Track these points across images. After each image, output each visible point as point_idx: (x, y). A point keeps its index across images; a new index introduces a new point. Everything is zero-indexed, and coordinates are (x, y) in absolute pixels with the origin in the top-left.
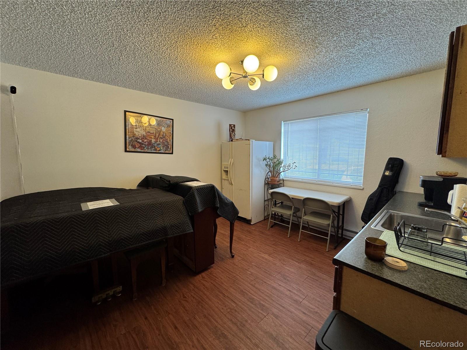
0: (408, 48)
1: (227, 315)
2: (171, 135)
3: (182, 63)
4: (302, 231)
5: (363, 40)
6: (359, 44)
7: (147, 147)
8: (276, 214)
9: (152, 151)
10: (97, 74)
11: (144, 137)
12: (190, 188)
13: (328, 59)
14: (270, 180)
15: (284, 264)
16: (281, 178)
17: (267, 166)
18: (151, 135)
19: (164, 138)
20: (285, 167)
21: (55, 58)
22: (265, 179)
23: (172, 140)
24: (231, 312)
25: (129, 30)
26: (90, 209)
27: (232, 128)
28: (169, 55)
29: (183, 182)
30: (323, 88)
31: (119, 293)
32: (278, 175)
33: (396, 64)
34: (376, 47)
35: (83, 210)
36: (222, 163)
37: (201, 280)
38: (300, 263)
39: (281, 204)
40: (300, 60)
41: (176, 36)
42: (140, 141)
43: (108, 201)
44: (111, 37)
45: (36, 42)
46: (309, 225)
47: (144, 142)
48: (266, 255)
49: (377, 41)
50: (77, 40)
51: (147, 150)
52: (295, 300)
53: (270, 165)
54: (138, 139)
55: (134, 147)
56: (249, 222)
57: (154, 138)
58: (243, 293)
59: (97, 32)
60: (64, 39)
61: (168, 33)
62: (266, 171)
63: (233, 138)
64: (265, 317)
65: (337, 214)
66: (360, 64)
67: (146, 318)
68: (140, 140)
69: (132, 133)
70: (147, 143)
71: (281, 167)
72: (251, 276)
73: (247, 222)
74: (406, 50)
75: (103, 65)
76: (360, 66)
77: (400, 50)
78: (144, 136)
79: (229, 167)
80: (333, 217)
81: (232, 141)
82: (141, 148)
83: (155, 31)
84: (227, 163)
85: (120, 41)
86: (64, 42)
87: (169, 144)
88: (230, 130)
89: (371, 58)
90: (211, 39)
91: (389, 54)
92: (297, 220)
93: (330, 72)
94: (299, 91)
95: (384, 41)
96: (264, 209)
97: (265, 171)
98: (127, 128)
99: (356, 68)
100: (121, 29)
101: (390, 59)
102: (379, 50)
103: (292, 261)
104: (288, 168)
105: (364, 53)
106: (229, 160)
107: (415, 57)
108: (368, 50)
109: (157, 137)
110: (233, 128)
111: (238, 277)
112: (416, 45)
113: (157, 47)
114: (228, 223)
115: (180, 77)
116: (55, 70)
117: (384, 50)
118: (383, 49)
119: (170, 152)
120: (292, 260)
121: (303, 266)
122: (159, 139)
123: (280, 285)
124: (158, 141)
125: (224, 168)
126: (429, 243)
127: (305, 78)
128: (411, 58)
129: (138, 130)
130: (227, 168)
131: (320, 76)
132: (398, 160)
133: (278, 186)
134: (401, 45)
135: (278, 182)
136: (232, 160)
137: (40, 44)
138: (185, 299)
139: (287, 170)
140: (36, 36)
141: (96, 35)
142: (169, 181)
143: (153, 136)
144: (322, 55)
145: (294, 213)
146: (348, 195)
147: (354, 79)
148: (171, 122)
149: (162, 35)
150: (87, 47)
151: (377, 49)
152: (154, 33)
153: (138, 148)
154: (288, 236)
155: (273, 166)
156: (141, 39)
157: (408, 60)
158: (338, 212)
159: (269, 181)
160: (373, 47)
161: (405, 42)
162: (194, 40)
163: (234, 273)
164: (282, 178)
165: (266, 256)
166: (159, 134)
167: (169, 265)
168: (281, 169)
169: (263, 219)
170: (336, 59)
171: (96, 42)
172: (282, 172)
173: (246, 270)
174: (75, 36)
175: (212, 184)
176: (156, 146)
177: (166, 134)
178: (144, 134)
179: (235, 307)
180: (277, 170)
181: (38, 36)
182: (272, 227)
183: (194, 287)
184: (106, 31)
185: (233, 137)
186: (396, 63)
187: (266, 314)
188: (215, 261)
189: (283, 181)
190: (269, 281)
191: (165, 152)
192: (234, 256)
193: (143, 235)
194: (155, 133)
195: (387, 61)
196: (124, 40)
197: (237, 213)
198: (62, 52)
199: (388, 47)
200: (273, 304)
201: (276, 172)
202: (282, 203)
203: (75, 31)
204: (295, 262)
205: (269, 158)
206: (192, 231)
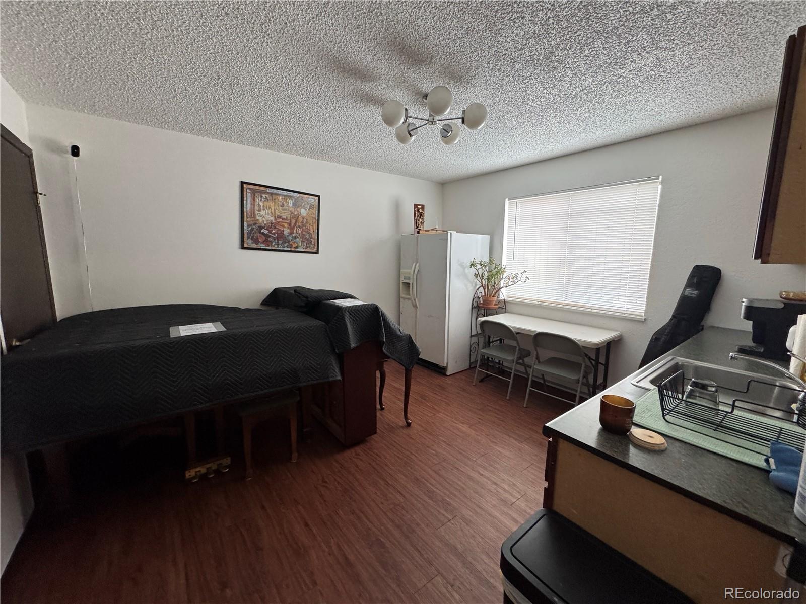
0: (729, 64)
1: (389, 514)
2: (315, 222)
3: (328, 102)
4: (531, 390)
5: (640, 54)
6: (632, 60)
7: (276, 241)
8: (490, 359)
9: (285, 249)
10: (198, 123)
11: (271, 226)
12: (339, 309)
13: (579, 88)
14: (481, 302)
15: (493, 442)
16: (500, 298)
17: (477, 277)
18: (284, 222)
19: (304, 228)
20: (509, 279)
21: (134, 99)
22: (473, 299)
23: (317, 230)
24: (395, 509)
25: (240, 51)
26: (182, 335)
27: (418, 211)
28: (307, 90)
29: (328, 300)
30: (578, 139)
31: (226, 467)
32: (495, 293)
33: (711, 93)
34: (667, 64)
35: (171, 337)
36: (401, 270)
37: (354, 457)
38: (522, 443)
39: (498, 342)
40: (528, 92)
41: (314, 59)
42: (266, 232)
43: (210, 324)
44: (213, 64)
45: (104, 77)
46: (544, 380)
47: (271, 233)
48: (465, 426)
49: (667, 53)
50: (163, 71)
51: (276, 246)
52: (502, 500)
53: (482, 275)
54: (263, 227)
55: (257, 242)
56: (443, 371)
57: (289, 228)
58: (417, 481)
59: (193, 58)
60: (144, 69)
61: (301, 54)
62: (476, 285)
63: (421, 229)
64: (450, 521)
65: (594, 362)
66: (640, 95)
67: (263, 507)
68: (265, 229)
69: (252, 219)
70: (276, 235)
71: (501, 279)
72: (435, 457)
73: (440, 370)
74: (725, 67)
75: (205, 109)
76: (640, 98)
77: (713, 67)
78: (272, 224)
79: (411, 277)
80: (586, 367)
81: (418, 232)
82: (268, 243)
83: (281, 51)
84: (409, 271)
85: (228, 70)
86: (145, 74)
87: (312, 238)
88: (415, 214)
89: (659, 85)
90: (372, 62)
91: (694, 77)
92: (524, 371)
93: (587, 110)
94: (534, 145)
95: (680, 53)
96: (471, 350)
97: (474, 285)
98: (245, 210)
99: (633, 103)
100: (228, 52)
101: (697, 85)
102: (673, 70)
103: (507, 438)
104: (514, 281)
105: (645, 76)
106: (412, 265)
107: (745, 79)
108: (652, 70)
109: (292, 225)
110: (420, 211)
111: (413, 457)
112: (744, 58)
113: (286, 78)
114: (402, 369)
115: (328, 125)
116: (136, 118)
117: (683, 69)
118: (680, 67)
119: (313, 251)
120: (509, 435)
121: (526, 447)
122: (295, 229)
123: (482, 475)
124: (295, 231)
125: (404, 279)
126: (720, 412)
127: (542, 122)
128: (738, 81)
129: (263, 213)
130: (409, 279)
131: (569, 118)
132: (711, 269)
133: (496, 312)
134: (713, 59)
135: (495, 304)
136: (418, 264)
137: (111, 79)
138: (324, 484)
139: (512, 285)
140: (104, 67)
141: (191, 62)
142: (307, 298)
143: (287, 224)
144: (567, 82)
145: (519, 358)
146: (616, 331)
147: (634, 122)
148: (315, 201)
149: (293, 59)
150: (180, 81)
151: (668, 68)
152: (280, 56)
153: (263, 243)
154: (506, 396)
155: (487, 276)
156: (259, 66)
157: (732, 85)
158: (596, 359)
159: (480, 304)
160: (660, 65)
161: (722, 54)
162: (343, 64)
163: (408, 451)
164: (503, 297)
165: (465, 428)
166: (296, 221)
167: (305, 430)
168: (502, 283)
169: (468, 368)
170: (594, 88)
171: (192, 72)
172: (503, 287)
173: (428, 447)
174: (161, 64)
175: (375, 304)
176: (292, 240)
177: (307, 220)
178: (272, 221)
179: (402, 503)
180: (495, 284)
181: (107, 67)
182: (481, 381)
183: (341, 467)
184: (206, 55)
185: (420, 226)
186: (709, 91)
187: (450, 516)
188: (377, 429)
189: (505, 303)
190: (464, 467)
191: (306, 250)
192: (410, 424)
193: (259, 379)
194: (289, 218)
195: (691, 89)
196: (234, 69)
197: (417, 353)
198: (144, 90)
199: (689, 64)
200: (466, 504)
201: (493, 288)
202: (501, 340)
203: (160, 57)
204: (513, 441)
205: (480, 264)
206: (339, 378)
